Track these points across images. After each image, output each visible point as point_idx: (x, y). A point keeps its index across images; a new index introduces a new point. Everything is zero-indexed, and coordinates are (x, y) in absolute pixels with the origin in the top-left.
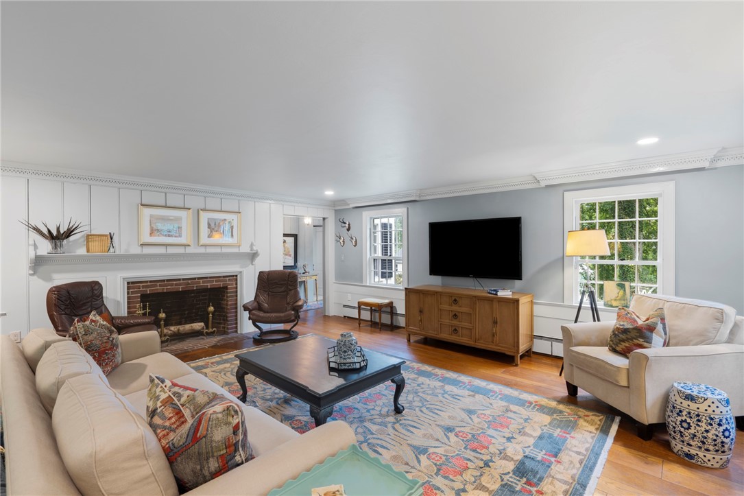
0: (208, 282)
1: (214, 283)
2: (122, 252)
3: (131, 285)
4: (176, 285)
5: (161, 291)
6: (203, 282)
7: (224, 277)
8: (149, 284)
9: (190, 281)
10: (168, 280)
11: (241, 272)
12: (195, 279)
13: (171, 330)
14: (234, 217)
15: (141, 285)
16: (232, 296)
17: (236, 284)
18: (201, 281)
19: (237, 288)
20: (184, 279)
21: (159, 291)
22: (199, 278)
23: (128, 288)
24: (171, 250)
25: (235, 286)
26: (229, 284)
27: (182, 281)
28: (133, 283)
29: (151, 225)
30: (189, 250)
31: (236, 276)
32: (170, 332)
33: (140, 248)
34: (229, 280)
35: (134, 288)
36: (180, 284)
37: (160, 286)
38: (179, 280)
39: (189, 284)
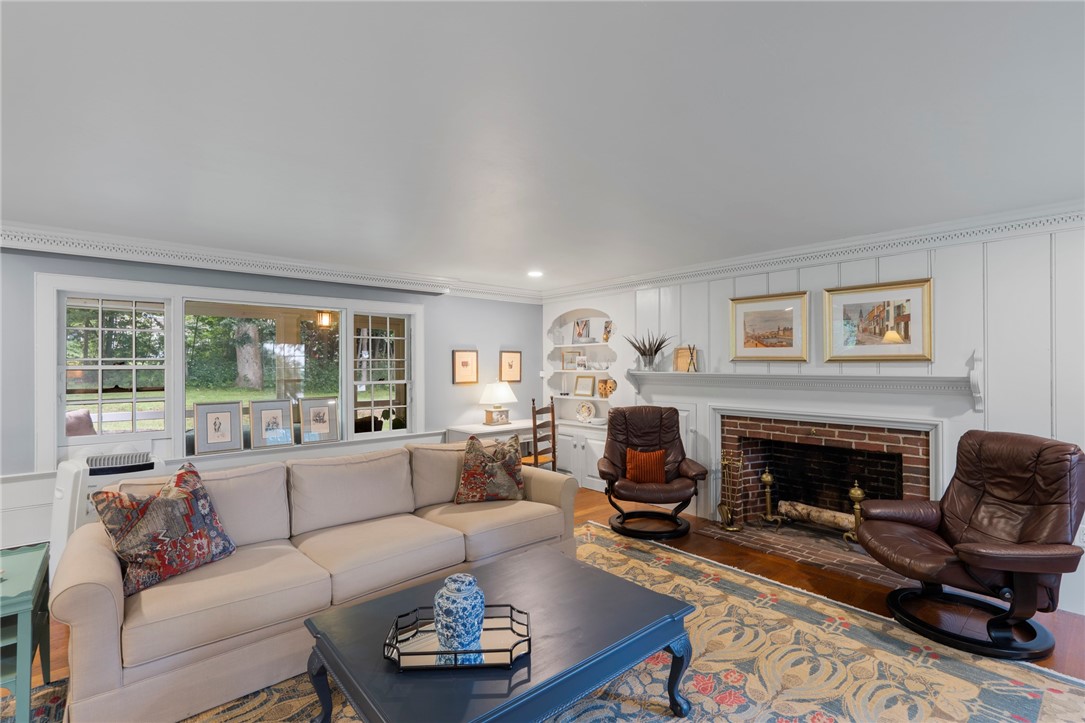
0: (852, 436)
1: (867, 441)
2: (712, 372)
3: (727, 419)
4: (789, 430)
5: (765, 437)
6: (841, 435)
7: (890, 430)
8: (749, 422)
9: (813, 429)
10: (776, 421)
11: (936, 426)
12: (824, 425)
13: (796, 510)
14: (914, 293)
15: (739, 422)
16: (916, 480)
17: (927, 453)
18: (837, 431)
19: (927, 462)
20: (802, 423)
21: (762, 437)
22: (831, 426)
23: (723, 424)
24: (777, 370)
25: (921, 456)
26: (907, 450)
27: (798, 426)
28: (729, 417)
29: (745, 329)
30: (806, 370)
31: (927, 434)
32: (794, 512)
33: (732, 364)
34: (904, 439)
35: (730, 425)
36: (796, 431)
37: (765, 428)
38: (795, 423)
39: (809, 433)
